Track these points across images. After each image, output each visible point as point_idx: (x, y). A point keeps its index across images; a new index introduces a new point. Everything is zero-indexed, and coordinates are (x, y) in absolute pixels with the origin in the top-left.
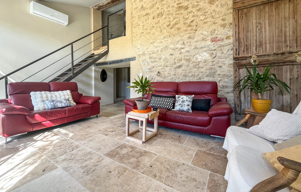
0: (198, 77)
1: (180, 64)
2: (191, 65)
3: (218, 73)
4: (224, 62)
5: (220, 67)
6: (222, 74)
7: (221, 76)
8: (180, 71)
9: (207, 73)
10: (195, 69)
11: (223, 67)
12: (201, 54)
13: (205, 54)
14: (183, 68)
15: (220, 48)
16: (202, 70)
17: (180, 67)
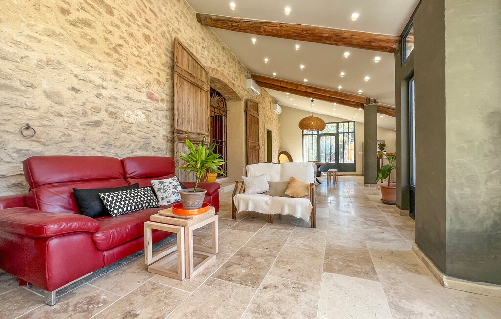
0: (130, 149)
1: (97, 118)
2: (119, 126)
3: (153, 144)
4: (159, 131)
5: (154, 137)
6: (156, 146)
7: (156, 150)
8: (96, 132)
9: (141, 144)
10: (124, 134)
11: (157, 137)
12: (135, 111)
13: (140, 112)
14: (103, 128)
15: (155, 111)
16: (135, 138)
17: (97, 124)
